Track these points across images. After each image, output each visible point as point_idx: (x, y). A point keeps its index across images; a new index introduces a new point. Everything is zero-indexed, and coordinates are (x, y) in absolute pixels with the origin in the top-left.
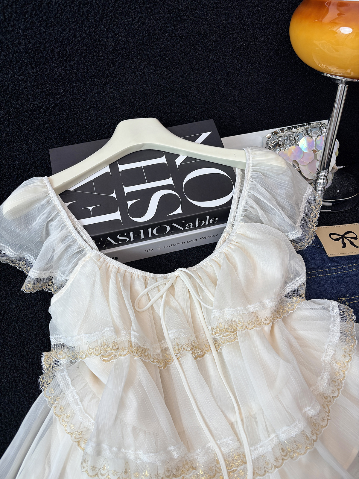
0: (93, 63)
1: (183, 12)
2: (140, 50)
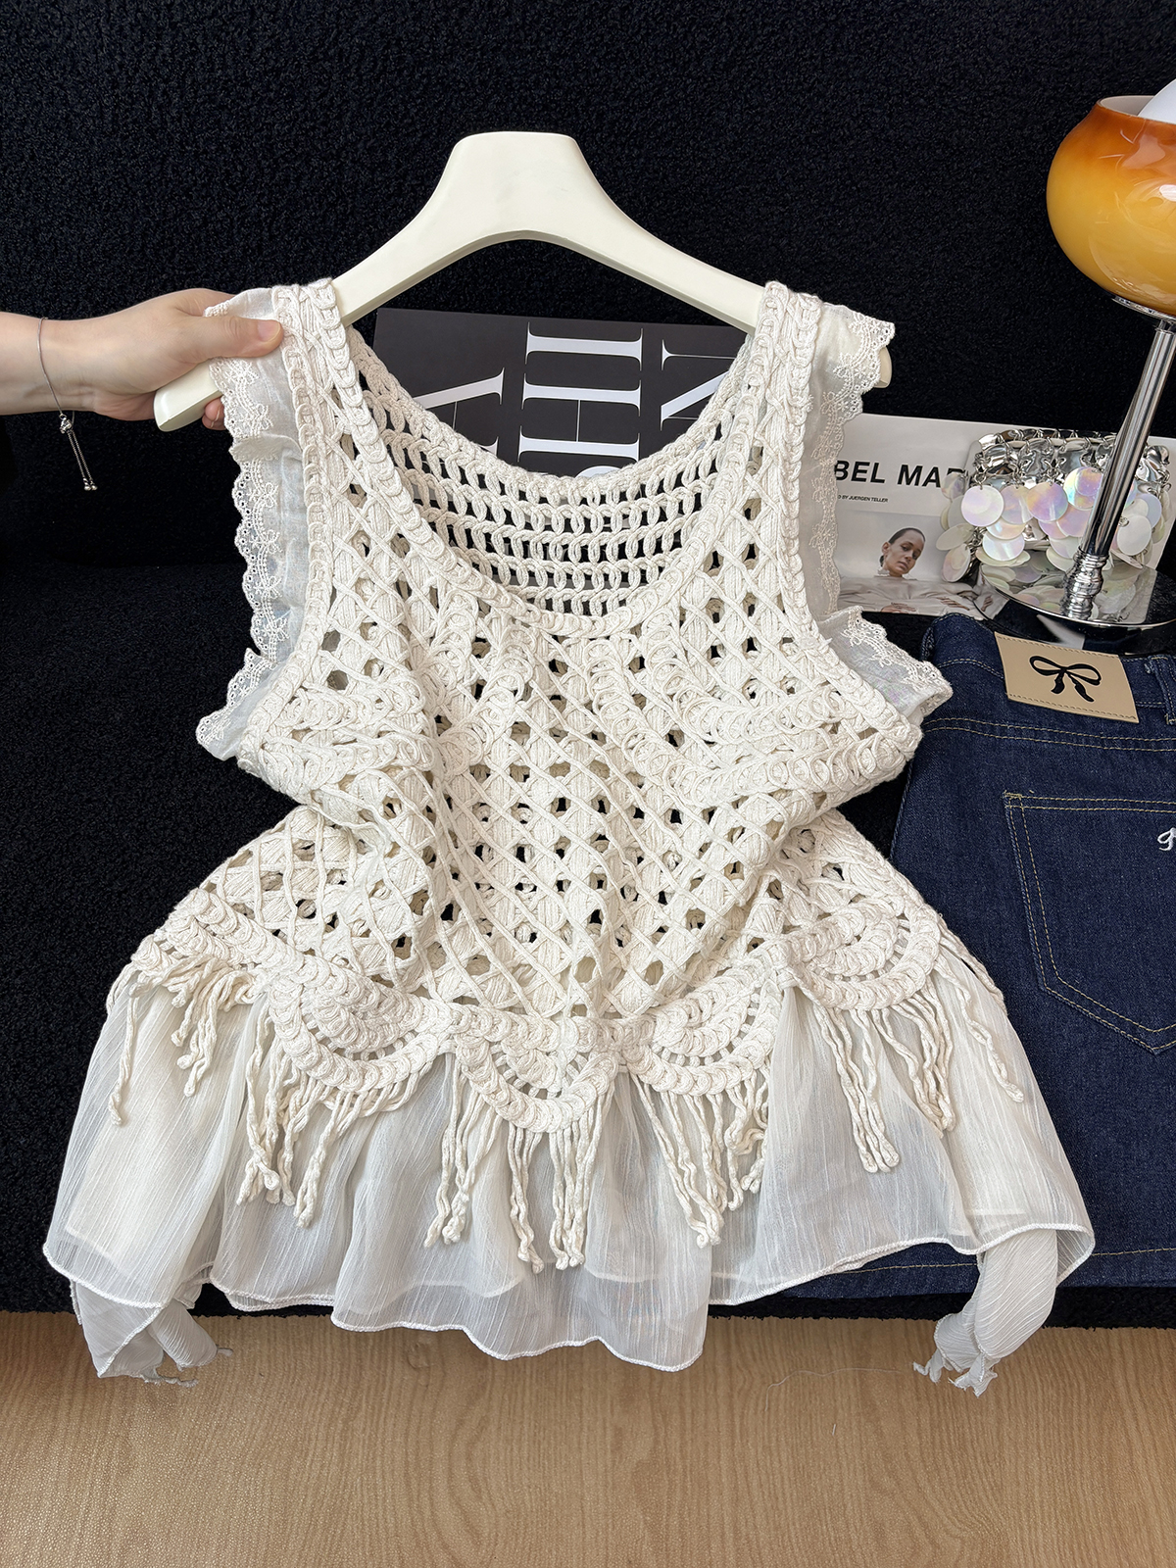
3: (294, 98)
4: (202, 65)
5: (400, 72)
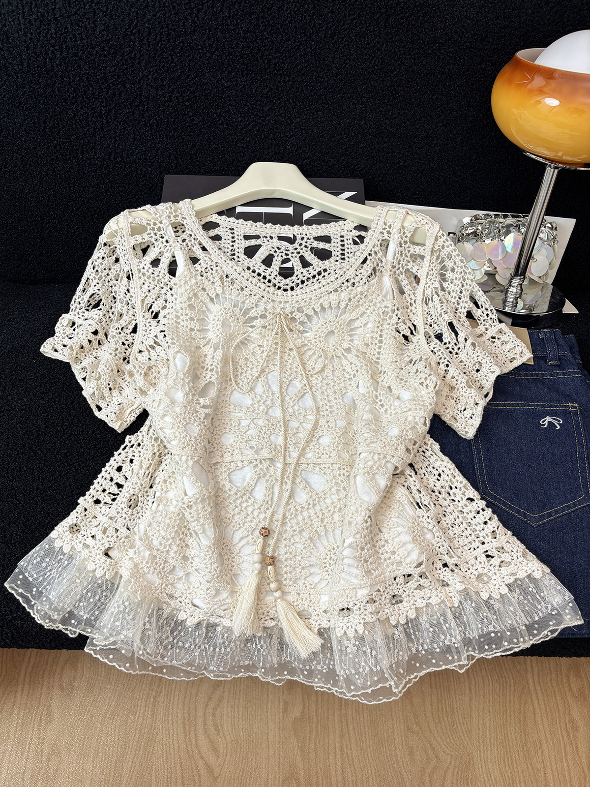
3: (116, 54)
4: (71, 38)
5: (169, 40)
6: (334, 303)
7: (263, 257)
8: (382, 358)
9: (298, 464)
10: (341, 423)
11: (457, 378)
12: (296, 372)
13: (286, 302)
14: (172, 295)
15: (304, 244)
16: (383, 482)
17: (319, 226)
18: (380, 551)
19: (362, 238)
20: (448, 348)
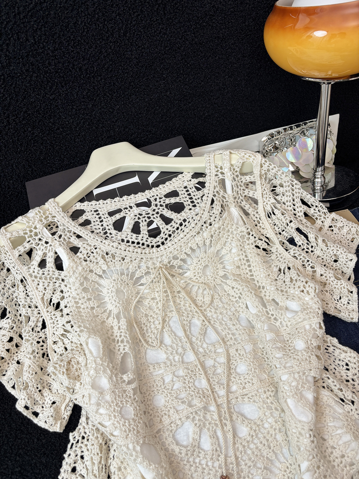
0: (119, 76)
1: (202, 19)
2: (162, 59)
6: (201, 243)
7: (131, 227)
8: (255, 274)
9: (229, 402)
10: (249, 347)
11: (325, 275)
12: (191, 311)
13: (162, 256)
14: (66, 286)
15: (159, 204)
16: (310, 396)
17: (164, 185)
18: (331, 459)
19: (202, 184)
20: (304, 249)
